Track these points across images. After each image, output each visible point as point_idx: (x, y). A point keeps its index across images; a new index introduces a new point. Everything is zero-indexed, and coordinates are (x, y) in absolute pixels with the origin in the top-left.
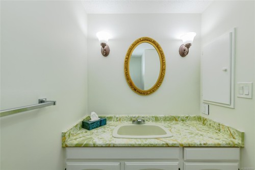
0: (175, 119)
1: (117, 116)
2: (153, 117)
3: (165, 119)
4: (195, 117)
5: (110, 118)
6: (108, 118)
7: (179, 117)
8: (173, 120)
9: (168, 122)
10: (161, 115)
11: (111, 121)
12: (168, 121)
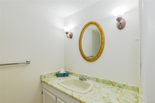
0: (112, 84)
1: (75, 73)
2: (95, 78)
3: (104, 82)
4: (133, 87)
5: (72, 73)
6: (71, 73)
7: (116, 83)
8: (110, 84)
9: (106, 85)
10: (101, 78)
11: (72, 75)
12: (106, 83)
